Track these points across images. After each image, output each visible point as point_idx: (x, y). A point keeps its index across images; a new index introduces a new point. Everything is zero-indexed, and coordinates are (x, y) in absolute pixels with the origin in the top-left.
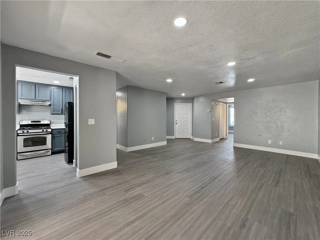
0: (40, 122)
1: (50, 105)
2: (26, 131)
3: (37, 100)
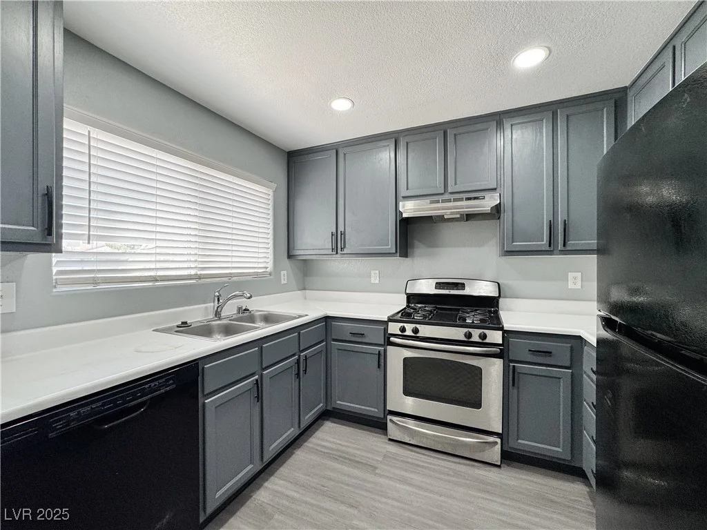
0: (462, 286)
1: (497, 209)
2: (409, 328)
3: (451, 193)
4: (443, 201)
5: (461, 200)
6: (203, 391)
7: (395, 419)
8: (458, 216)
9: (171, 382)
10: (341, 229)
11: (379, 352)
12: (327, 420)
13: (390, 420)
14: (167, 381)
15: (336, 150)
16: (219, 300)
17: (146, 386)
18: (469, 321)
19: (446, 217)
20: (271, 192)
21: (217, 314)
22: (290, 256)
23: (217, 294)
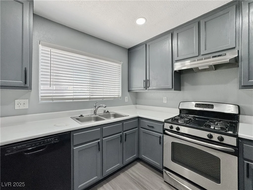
0: (212, 106)
1: (236, 60)
2: (175, 127)
3: (203, 55)
4: (198, 60)
5: (209, 58)
6: (73, 144)
7: (167, 172)
8: (208, 67)
9: (57, 139)
10: (148, 78)
11: (160, 136)
12: (139, 162)
13: (165, 171)
14: (55, 139)
15: (145, 44)
16: (95, 107)
17: (45, 140)
18: (212, 127)
19: (200, 68)
20: (121, 65)
21: (95, 112)
22: (129, 91)
23: (95, 105)
